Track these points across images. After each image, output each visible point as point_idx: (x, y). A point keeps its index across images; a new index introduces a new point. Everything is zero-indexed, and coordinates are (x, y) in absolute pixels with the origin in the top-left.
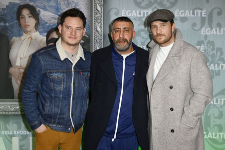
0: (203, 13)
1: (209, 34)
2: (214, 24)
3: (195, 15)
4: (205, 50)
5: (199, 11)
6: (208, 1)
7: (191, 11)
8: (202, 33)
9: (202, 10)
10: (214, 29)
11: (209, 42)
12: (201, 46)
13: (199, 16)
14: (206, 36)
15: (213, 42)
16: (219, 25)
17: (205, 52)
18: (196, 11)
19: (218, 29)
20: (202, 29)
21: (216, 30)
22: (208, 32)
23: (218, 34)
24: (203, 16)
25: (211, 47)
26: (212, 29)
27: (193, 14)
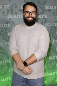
0: (8, 7)
1: (12, 18)
2: (14, 12)
3: (4, 8)
4: (10, 26)
5: (6, 6)
6: (10, 0)
7: (2, 6)
8: (8, 17)
9: (7, 5)
10: (14, 15)
11: (12, 22)
12: (8, 24)
13: (6, 8)
14: (10, 19)
15: (14, 22)
16: (16, 13)
17: (10, 27)
18: (4, 6)
19: (16, 15)
20: (8, 15)
21: (15, 16)
22: (11, 17)
23: (16, 17)
24: (8, 8)
25: (13, 24)
26: (13, 15)
27: (3, 7)
